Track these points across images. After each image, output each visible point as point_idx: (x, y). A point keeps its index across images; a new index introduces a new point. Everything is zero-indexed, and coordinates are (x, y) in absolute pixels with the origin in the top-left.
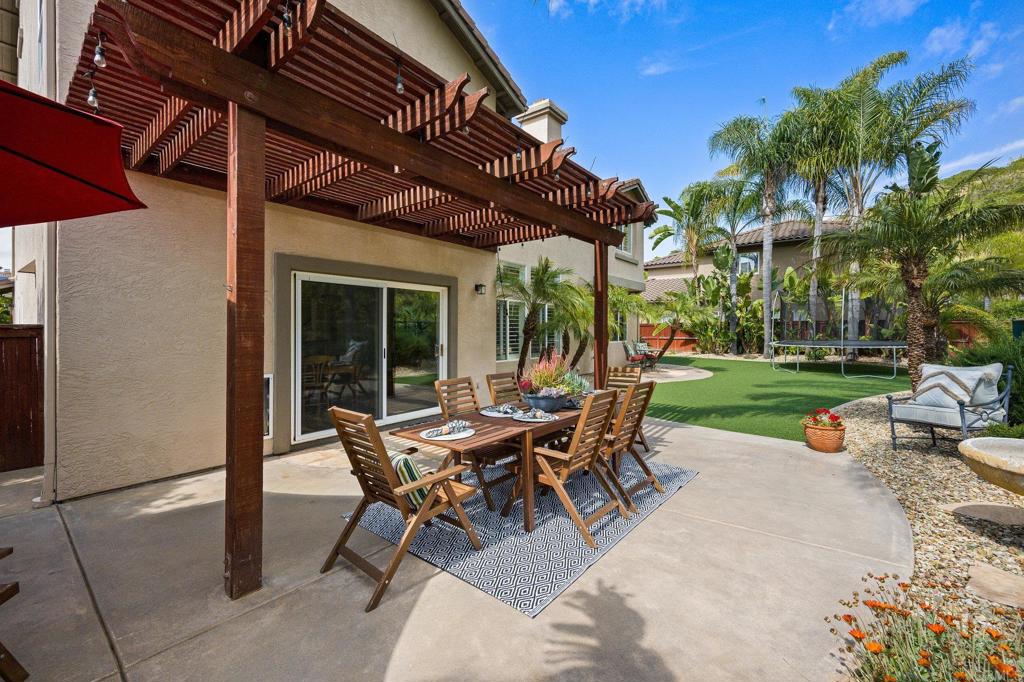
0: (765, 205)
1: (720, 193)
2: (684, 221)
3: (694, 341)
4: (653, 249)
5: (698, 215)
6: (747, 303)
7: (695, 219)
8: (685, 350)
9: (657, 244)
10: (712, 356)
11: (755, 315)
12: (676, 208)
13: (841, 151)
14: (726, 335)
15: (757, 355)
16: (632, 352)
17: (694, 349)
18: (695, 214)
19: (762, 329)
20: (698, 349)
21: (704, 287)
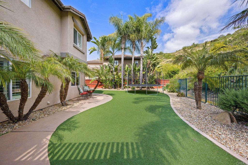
0: (122, 46)
1: (110, 40)
2: (100, 47)
3: (102, 85)
4: (90, 54)
5: (104, 45)
6: (117, 74)
7: (103, 46)
8: (100, 88)
9: (91, 52)
10: (108, 89)
11: (119, 77)
12: (97, 41)
13: (140, 34)
14: (112, 83)
15: (119, 89)
16: (82, 91)
17: (102, 87)
18: (103, 45)
19: (121, 81)
20: (103, 87)
21: (105, 68)
